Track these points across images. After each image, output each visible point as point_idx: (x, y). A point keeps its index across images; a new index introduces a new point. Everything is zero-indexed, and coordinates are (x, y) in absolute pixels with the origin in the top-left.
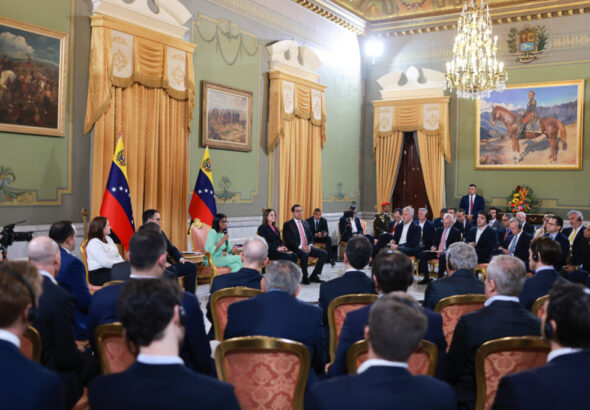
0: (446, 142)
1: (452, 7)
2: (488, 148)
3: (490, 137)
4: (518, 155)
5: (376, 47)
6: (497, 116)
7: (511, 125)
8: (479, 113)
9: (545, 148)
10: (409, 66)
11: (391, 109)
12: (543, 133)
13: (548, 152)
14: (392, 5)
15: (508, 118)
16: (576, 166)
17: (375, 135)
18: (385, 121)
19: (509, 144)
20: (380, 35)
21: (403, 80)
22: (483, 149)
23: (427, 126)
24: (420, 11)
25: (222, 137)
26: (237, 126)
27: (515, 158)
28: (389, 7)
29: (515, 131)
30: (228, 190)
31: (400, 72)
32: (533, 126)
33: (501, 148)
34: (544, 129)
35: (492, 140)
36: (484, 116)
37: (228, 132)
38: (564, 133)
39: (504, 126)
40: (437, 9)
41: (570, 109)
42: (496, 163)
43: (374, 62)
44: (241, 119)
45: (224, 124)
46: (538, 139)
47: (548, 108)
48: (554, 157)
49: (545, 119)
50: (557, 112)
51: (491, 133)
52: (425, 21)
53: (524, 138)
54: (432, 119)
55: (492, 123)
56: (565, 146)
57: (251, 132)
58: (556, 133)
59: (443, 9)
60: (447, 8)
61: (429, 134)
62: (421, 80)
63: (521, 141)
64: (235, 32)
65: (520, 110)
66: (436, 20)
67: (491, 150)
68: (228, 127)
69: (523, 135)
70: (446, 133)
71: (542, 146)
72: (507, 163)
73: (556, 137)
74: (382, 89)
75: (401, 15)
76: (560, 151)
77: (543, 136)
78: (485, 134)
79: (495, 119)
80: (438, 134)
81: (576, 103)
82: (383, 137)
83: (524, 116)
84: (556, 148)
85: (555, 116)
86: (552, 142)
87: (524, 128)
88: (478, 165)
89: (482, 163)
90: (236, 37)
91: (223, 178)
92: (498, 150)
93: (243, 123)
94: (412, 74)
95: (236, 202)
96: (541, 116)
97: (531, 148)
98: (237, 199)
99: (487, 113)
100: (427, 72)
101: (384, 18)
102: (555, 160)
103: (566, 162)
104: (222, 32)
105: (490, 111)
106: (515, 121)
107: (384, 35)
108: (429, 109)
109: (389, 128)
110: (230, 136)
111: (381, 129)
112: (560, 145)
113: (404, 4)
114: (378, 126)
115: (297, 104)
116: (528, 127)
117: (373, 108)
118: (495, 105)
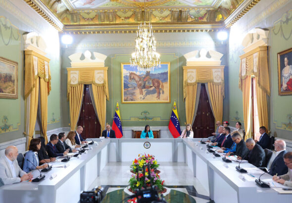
0: (107, 90)
1: (108, 23)
2: (128, 93)
3: (129, 87)
4: (142, 97)
5: (68, 39)
6: (132, 77)
7: (139, 82)
8: (123, 76)
9: (154, 93)
10: (85, 50)
11: (77, 72)
12: (153, 86)
13: (156, 95)
14: (76, 18)
15: (137, 79)
16: (169, 101)
17: (69, 86)
18: (74, 79)
19: (137, 91)
20: (70, 33)
21: (83, 57)
22: (125, 93)
23: (97, 82)
24: (91, 23)
25: (4, 91)
26: (10, 84)
27: (141, 98)
28: (75, 19)
29: (140, 85)
30: (7, 124)
31: (81, 54)
32: (149, 83)
33: (134, 93)
34: (154, 84)
35: (129, 89)
36: (126, 77)
37: (6, 88)
38: (163, 86)
39: (135, 82)
40: (101, 23)
41: (165, 75)
42: (132, 100)
43: (67, 47)
44: (12, 79)
45: (5, 82)
46: (152, 89)
47: (155, 75)
48: (158, 97)
49: (154, 79)
50: (159, 76)
51: (129, 85)
52: (95, 28)
53: (145, 88)
54: (99, 78)
55: (129, 81)
56: (163, 92)
57: (17, 87)
58: (159, 86)
59: (104, 23)
60: (106, 23)
61: (98, 86)
62: (93, 58)
63: (143, 90)
64: (8, 25)
65: (142, 75)
66: (101, 28)
67: (129, 94)
68: (6, 84)
69: (144, 87)
70: (107, 85)
71: (153, 92)
72: (137, 100)
73: (159, 88)
74: (71, 61)
75: (81, 23)
76: (161, 95)
77: (153, 87)
78: (126, 86)
79: (131, 79)
80: (103, 86)
81: (167, 72)
82: (73, 87)
83: (144, 78)
84: (159, 93)
85: (159, 78)
86: (157, 90)
87: (145, 84)
88: (123, 101)
89: (125, 100)
90: (9, 28)
91: (4, 116)
92: (133, 94)
93: (13, 82)
94: (88, 54)
95: (11, 131)
96: (152, 78)
97: (148, 93)
98: (11, 129)
99: (127, 76)
100: (95, 54)
101: (72, 24)
102: (159, 98)
103: (164, 99)
104: (2, 24)
105: (128, 75)
106: (140, 80)
107: (72, 33)
108: (98, 73)
109: (76, 83)
110: (8, 90)
111: (72, 83)
112: (161, 91)
113: (83, 18)
114: (70, 81)
115: (39, 70)
116: (147, 83)
117: (67, 71)
118: (131, 72)
